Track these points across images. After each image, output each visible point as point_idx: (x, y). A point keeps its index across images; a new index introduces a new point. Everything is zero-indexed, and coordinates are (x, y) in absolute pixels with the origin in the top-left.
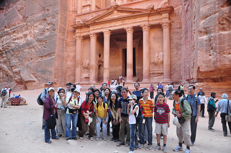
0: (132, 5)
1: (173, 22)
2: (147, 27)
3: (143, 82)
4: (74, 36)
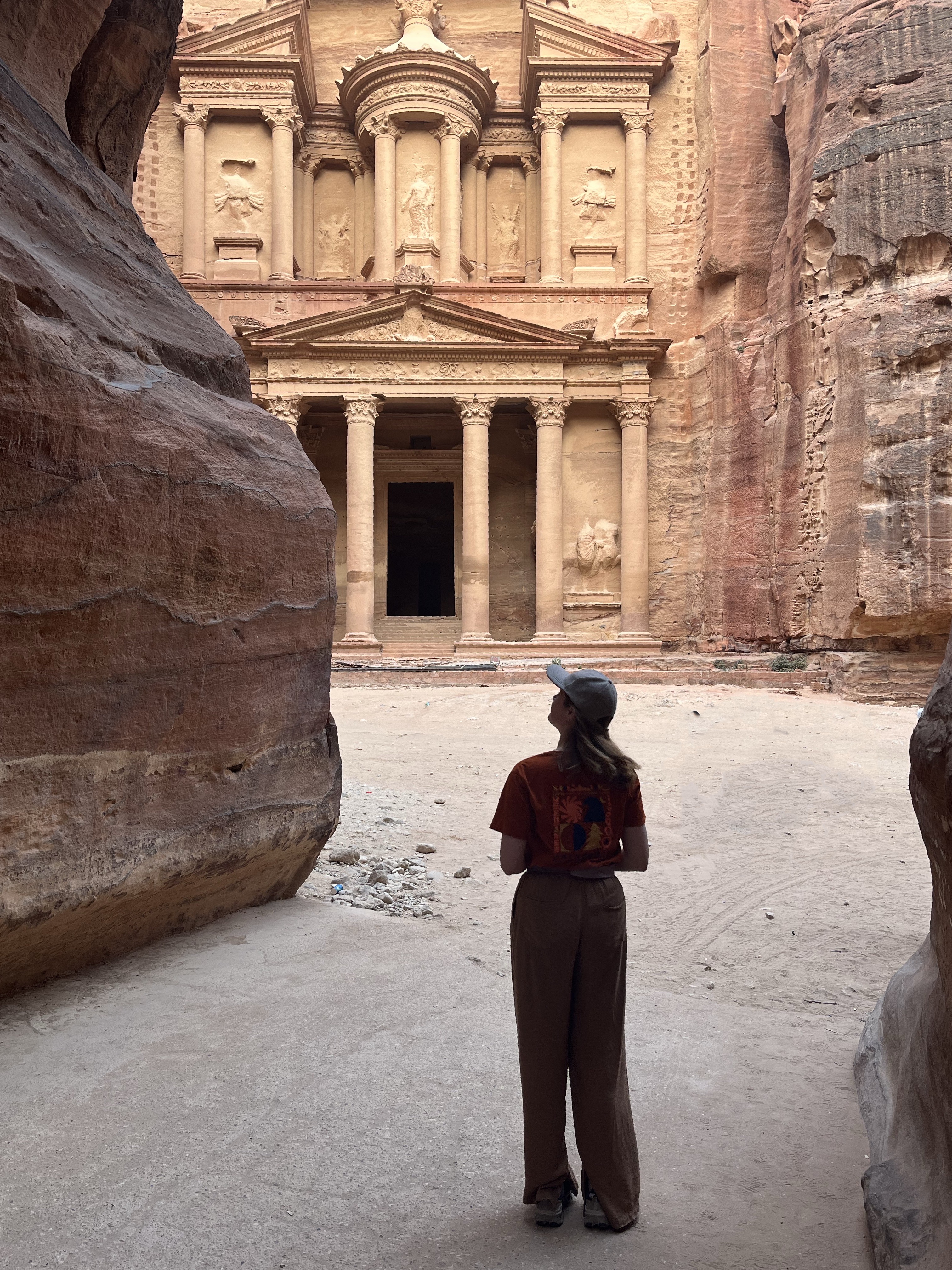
0: (494, 297)
1: (661, 401)
2: (558, 411)
3: (534, 642)
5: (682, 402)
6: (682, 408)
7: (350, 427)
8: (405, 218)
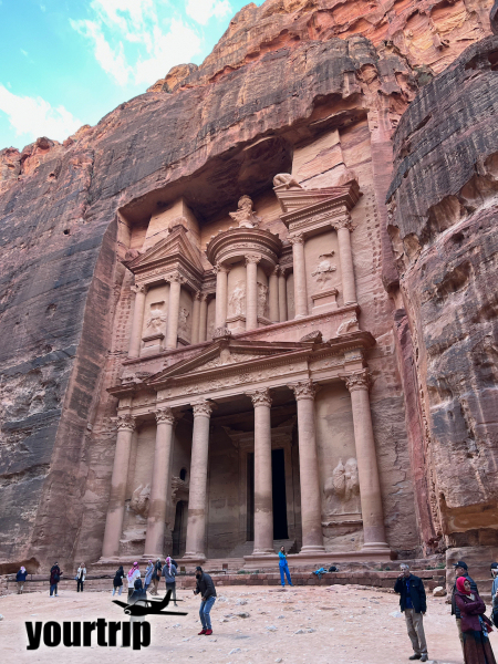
1: (377, 373)
2: (306, 390)
3: (301, 554)
4: (113, 419)
5: (393, 370)
6: (394, 374)
7: (195, 419)
8: (230, 308)
